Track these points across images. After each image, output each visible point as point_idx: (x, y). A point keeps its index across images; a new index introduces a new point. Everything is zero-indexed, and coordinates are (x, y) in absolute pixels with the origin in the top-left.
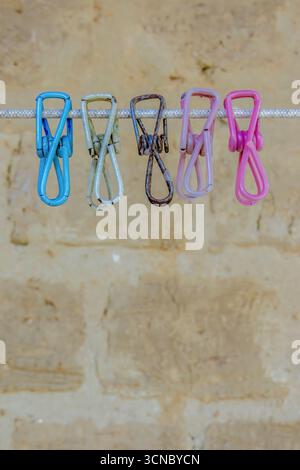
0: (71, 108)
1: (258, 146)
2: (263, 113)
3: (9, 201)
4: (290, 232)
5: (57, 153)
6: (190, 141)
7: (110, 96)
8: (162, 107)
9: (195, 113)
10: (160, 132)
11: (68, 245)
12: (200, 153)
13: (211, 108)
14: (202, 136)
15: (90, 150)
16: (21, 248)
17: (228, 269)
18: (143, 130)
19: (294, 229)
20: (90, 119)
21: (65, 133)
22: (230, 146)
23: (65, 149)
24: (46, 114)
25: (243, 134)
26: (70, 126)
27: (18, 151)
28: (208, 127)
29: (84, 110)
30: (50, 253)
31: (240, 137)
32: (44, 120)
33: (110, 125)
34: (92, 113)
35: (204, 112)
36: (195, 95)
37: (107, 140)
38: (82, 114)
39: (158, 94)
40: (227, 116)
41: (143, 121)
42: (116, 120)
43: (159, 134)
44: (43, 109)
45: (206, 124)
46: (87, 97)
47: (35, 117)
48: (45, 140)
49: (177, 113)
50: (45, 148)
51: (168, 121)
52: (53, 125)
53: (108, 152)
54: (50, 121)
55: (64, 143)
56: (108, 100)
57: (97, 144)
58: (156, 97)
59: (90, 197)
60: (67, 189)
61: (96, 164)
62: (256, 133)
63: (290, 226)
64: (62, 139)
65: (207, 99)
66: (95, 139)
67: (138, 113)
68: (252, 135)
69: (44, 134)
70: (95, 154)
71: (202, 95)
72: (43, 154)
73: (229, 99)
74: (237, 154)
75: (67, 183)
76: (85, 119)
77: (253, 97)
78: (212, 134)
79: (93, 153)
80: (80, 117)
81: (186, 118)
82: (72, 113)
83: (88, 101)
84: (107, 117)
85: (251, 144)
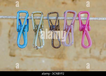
0: (28, 16)
1: (89, 30)
2: (91, 19)
3: (9, 42)
4: (100, 54)
5: (23, 31)
6: (67, 28)
7: (41, 12)
8: (58, 16)
9: (68, 18)
10: (57, 24)
11: (28, 57)
12: (70, 31)
13: (74, 17)
14: (70, 26)
15: (34, 30)
16: (13, 58)
17: (80, 66)
18: (51, 23)
19: (102, 53)
20: (34, 20)
21: (26, 24)
22: (80, 29)
23: (26, 30)
24: (20, 18)
25: (84, 25)
26: (28, 22)
27: (13, 26)
28: (72, 23)
29: (32, 17)
30: (22, 59)
31: (83, 27)
32: (19, 20)
33: (41, 22)
34: (35, 18)
35: (71, 18)
36: (68, 12)
37: (39, 27)
38: (32, 18)
39: (56, 12)
40: (79, 20)
41: (52, 21)
42: (43, 20)
43: (57, 25)
44: (19, 16)
45: (72, 22)
46: (34, 13)
47: (17, 19)
48: (20, 26)
49: (63, 18)
50: (20, 29)
51: (60, 21)
52: (22, 21)
53: (40, 31)
54: (21, 20)
55: (26, 27)
56: (40, 13)
57: (36, 28)
58: (56, 13)
59: (34, 45)
60: (26, 43)
61: (36, 34)
62: (88, 25)
63: (101, 52)
64: (25, 26)
65: (73, 14)
66: (36, 26)
67: (50, 18)
68: (87, 26)
69: (19, 24)
70: (36, 31)
71: (71, 12)
72: (19, 31)
73: (79, 14)
74: (82, 32)
75: (26, 41)
76: (33, 20)
77: (87, 13)
78: (74, 25)
79: (35, 31)
80: (31, 19)
81: (65, 20)
82: (29, 18)
83: (34, 14)
84: (40, 19)
85: (86, 29)
